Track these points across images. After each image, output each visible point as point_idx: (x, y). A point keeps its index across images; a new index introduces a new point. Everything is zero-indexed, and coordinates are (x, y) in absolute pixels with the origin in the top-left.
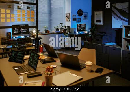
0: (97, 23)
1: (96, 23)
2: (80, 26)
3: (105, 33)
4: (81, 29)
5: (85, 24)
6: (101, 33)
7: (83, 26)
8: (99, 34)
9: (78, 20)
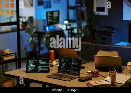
0: (98, 12)
1: (96, 13)
2: (50, 15)
3: (112, 27)
4: (53, 20)
5: (59, 11)
6: (108, 28)
7: (55, 15)
8: (106, 29)
9: (45, 4)
